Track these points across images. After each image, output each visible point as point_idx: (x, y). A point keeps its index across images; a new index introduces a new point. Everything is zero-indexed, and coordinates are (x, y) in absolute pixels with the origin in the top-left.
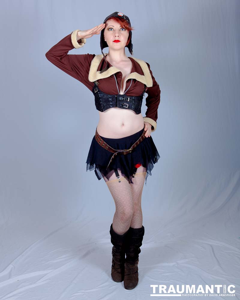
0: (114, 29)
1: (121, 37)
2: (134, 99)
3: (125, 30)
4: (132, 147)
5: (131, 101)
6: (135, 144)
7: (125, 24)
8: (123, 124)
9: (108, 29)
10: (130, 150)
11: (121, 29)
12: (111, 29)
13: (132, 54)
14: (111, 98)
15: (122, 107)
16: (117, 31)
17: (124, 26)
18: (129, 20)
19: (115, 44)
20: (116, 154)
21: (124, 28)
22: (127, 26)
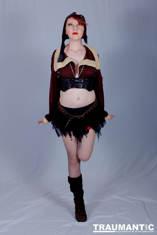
0: (73, 24)
1: (79, 30)
2: (86, 80)
3: (82, 25)
4: (84, 114)
5: (84, 82)
6: (87, 112)
7: (81, 21)
8: (78, 99)
9: (69, 25)
10: (83, 116)
11: (78, 24)
12: (71, 24)
13: (86, 43)
14: (69, 81)
15: (78, 87)
16: (75, 26)
17: (81, 22)
18: (84, 18)
19: (74, 35)
20: (72, 118)
21: (80, 24)
22: (83, 23)
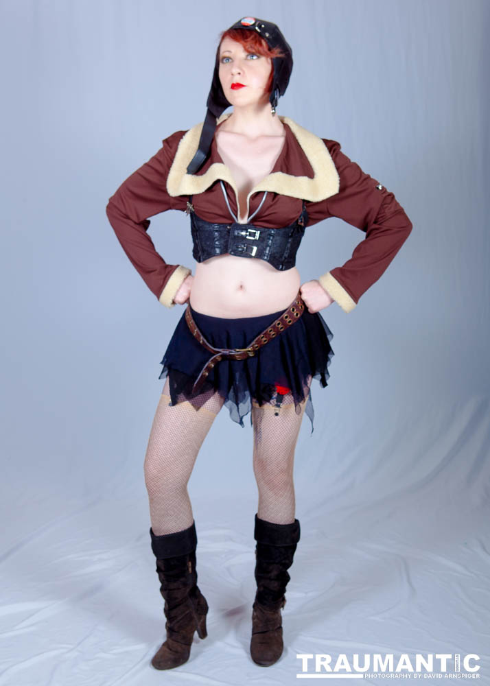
0: (233, 59)
2: (272, 235)
3: (258, 57)
4: (254, 343)
5: (263, 238)
6: (261, 336)
8: (241, 287)
9: (222, 60)
10: (250, 351)
11: (247, 56)
12: (228, 58)
14: (216, 231)
